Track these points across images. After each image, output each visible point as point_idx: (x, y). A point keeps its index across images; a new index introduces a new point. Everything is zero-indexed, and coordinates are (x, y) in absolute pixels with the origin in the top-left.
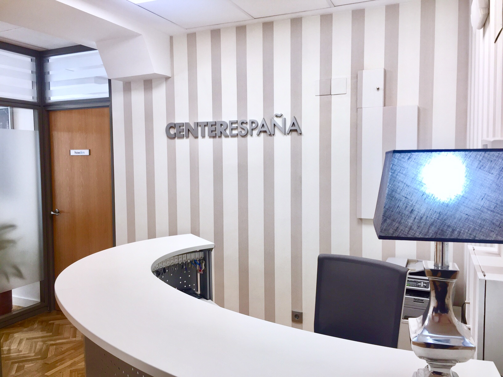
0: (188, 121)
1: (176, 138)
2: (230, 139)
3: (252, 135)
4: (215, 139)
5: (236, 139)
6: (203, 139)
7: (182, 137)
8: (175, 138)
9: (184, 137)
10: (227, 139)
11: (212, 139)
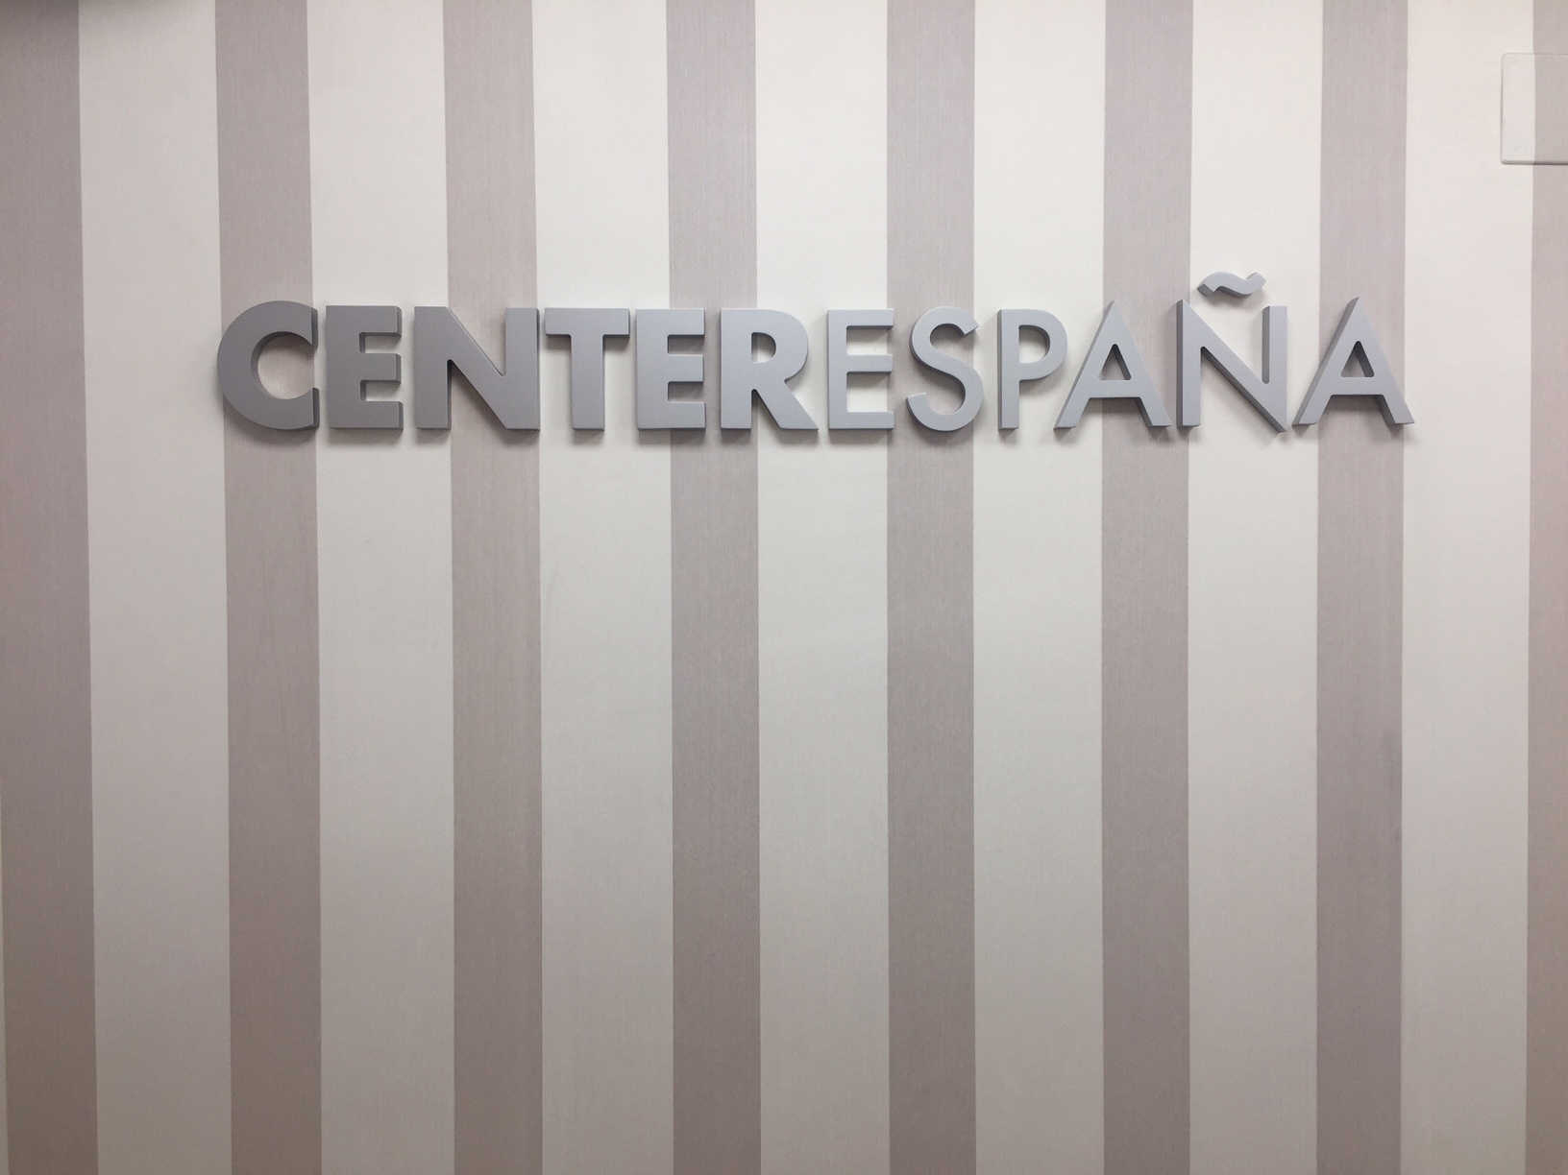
0: (438, 299)
1: (321, 433)
2: (825, 457)
3: (1007, 433)
4: (688, 454)
5: (874, 458)
6: (586, 454)
7: (381, 431)
8: (307, 432)
9: (398, 431)
10: (797, 457)
11: (661, 457)
